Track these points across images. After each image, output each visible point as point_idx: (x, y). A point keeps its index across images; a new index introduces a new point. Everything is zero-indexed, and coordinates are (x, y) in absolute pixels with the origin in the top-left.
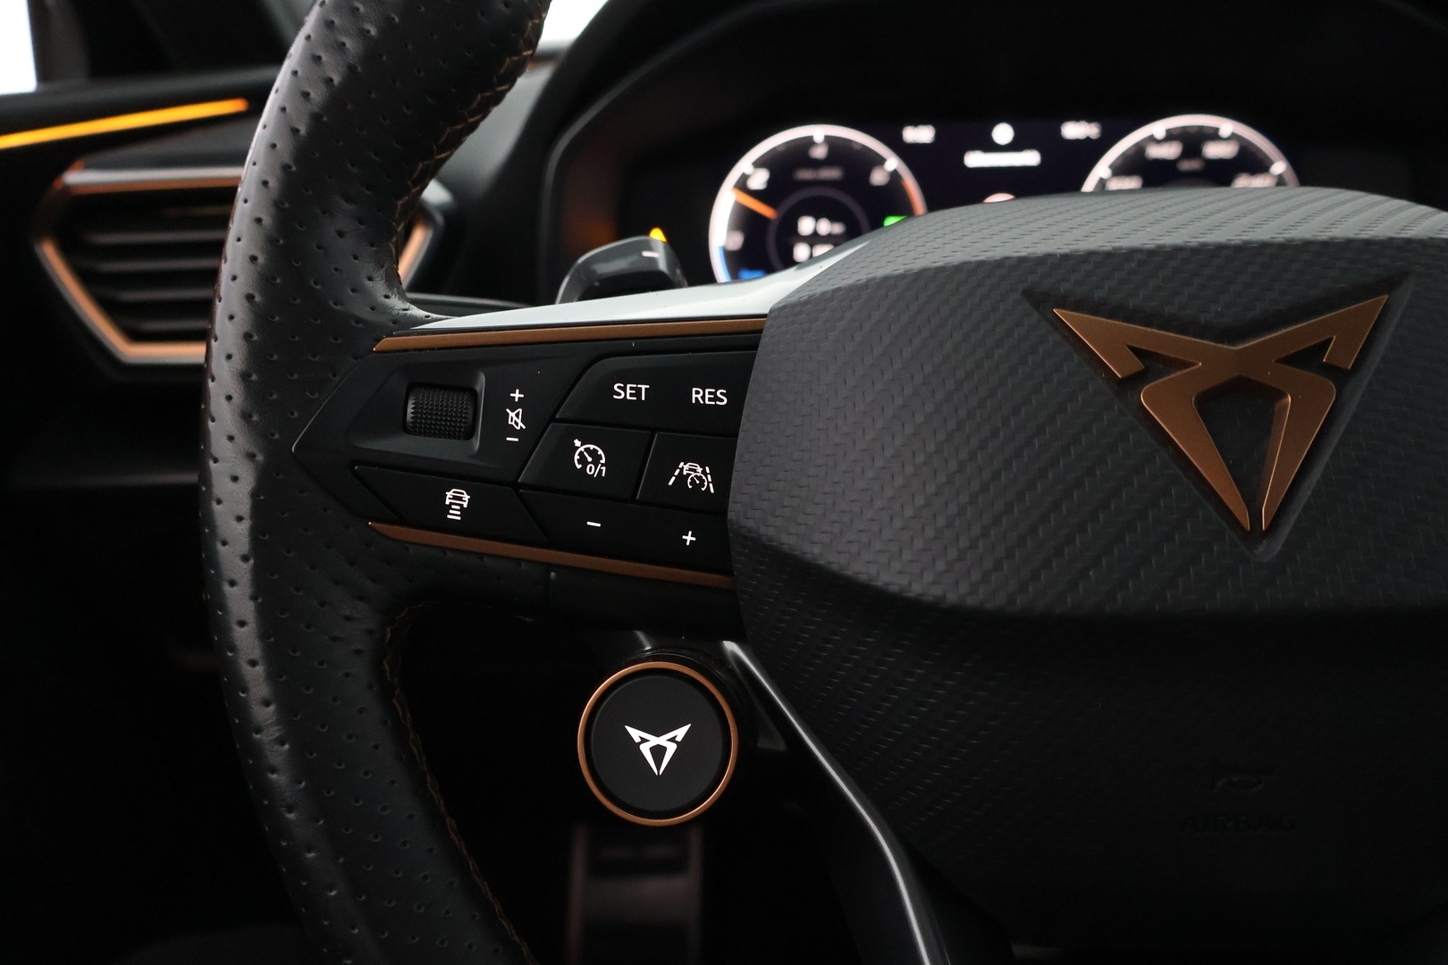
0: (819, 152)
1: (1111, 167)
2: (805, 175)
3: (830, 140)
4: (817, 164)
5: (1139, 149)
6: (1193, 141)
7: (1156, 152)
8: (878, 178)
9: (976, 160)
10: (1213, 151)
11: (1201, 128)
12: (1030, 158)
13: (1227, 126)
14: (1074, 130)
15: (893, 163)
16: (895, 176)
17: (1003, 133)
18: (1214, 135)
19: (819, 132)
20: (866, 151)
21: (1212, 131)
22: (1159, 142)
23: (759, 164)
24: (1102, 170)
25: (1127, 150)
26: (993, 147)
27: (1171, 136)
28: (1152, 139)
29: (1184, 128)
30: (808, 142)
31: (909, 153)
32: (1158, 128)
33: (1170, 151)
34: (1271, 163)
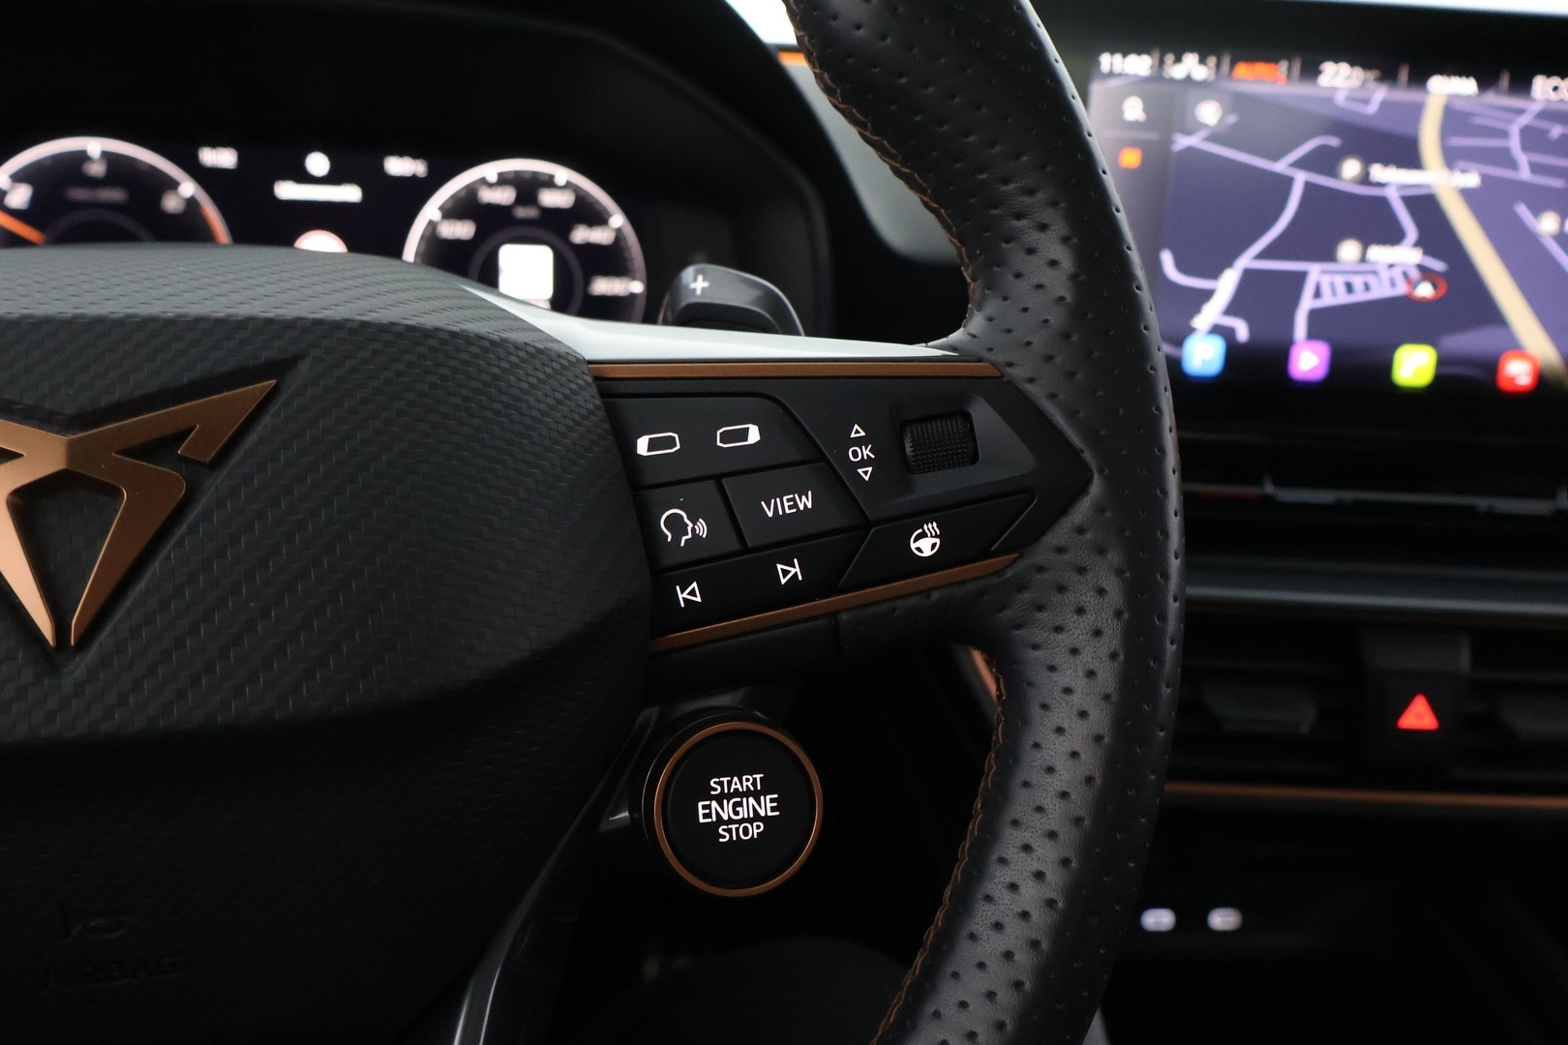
0: (97, 169)
1: (441, 208)
2: (79, 194)
3: (107, 156)
4: (93, 183)
5: (471, 192)
6: (528, 188)
7: (489, 196)
8: (172, 204)
9: (287, 190)
10: (550, 199)
11: (535, 174)
12: (350, 193)
13: (562, 174)
14: (399, 166)
15: (188, 188)
16: (192, 203)
17: (318, 163)
18: (549, 183)
19: (94, 146)
20: (154, 171)
21: (546, 178)
22: (491, 185)
23: (18, 177)
24: (431, 211)
25: (458, 192)
26: (306, 178)
27: (503, 180)
28: (483, 181)
29: (517, 173)
30: (82, 157)
31: (207, 177)
32: (490, 170)
33: (504, 196)
34: (610, 215)
